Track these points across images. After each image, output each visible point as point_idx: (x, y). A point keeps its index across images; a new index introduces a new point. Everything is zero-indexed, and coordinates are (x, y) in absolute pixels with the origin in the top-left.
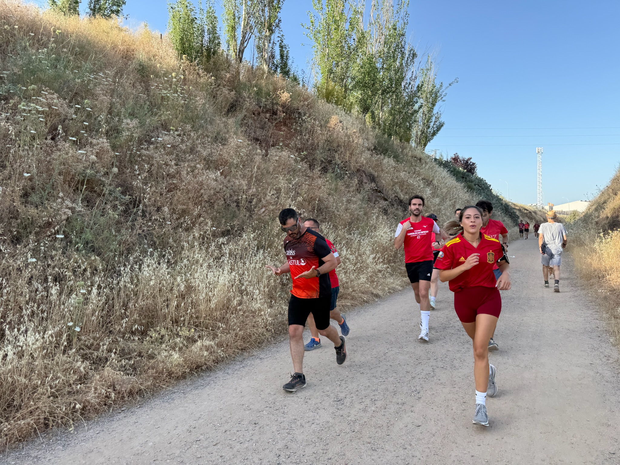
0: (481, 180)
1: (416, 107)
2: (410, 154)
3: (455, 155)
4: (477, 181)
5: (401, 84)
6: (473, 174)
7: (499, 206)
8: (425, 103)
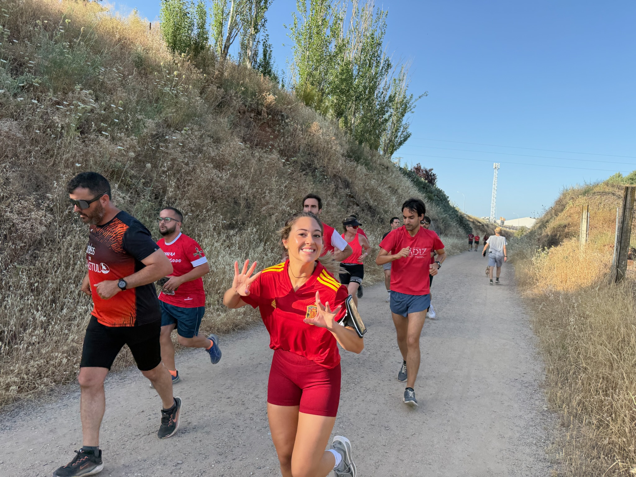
0: (440, 192)
1: (386, 116)
2: (378, 162)
3: (417, 165)
4: (436, 192)
5: (374, 93)
6: (434, 184)
7: (455, 217)
8: (394, 113)
